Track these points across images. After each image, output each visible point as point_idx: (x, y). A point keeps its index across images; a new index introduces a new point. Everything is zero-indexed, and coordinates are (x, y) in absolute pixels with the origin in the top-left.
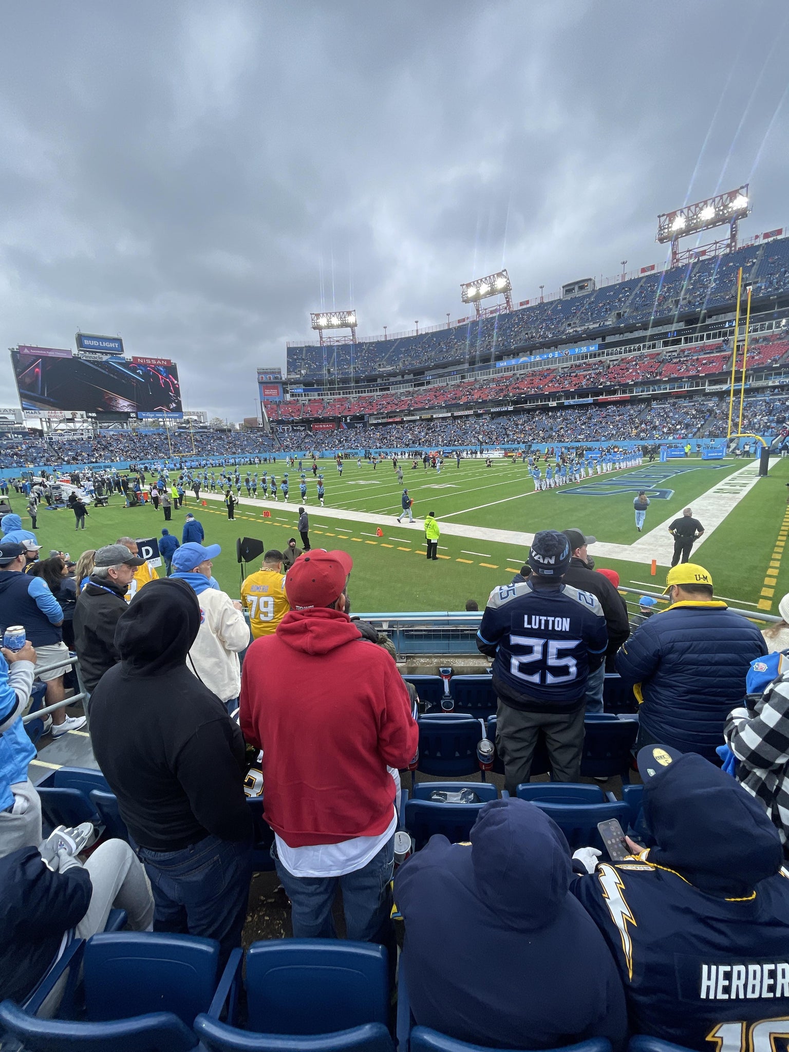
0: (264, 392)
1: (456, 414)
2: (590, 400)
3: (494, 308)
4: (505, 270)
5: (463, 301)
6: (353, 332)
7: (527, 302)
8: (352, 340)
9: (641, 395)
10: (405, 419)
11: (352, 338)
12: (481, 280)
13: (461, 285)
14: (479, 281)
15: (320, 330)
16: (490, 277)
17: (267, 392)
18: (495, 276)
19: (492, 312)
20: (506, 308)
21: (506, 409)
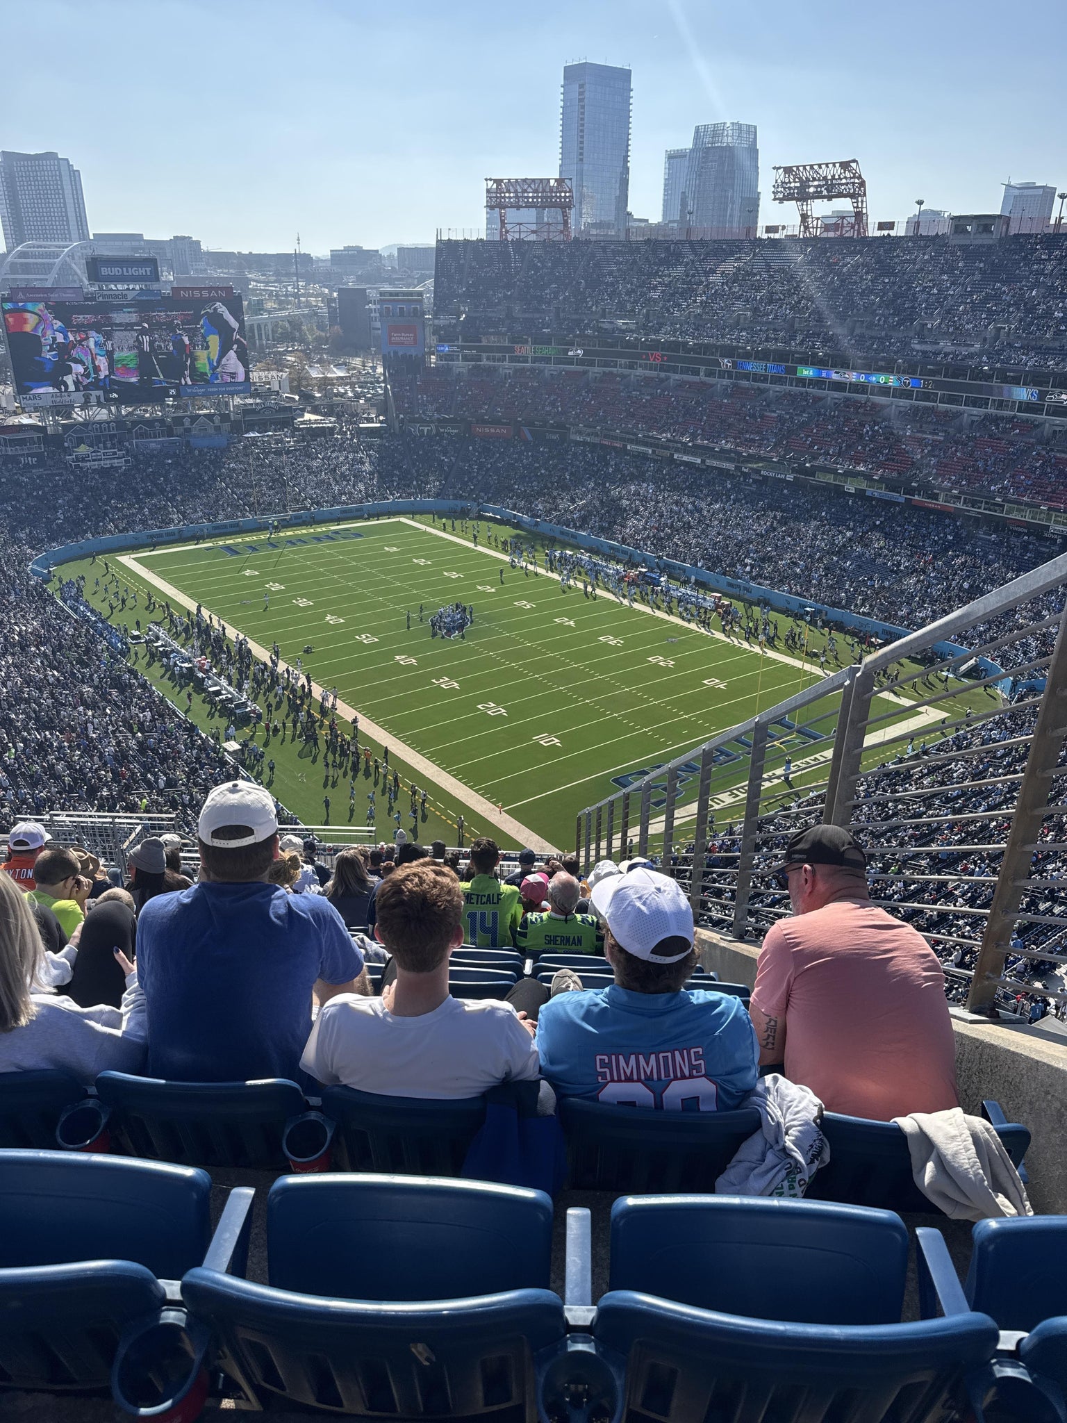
0: (390, 337)
1: (708, 462)
2: (901, 498)
3: (833, 221)
4: (854, 161)
5: (775, 199)
6: (564, 215)
7: (890, 225)
8: (562, 232)
9: (969, 511)
10: (629, 447)
11: (561, 227)
12: (812, 167)
13: (774, 168)
14: (808, 168)
15: (501, 209)
16: (827, 165)
17: (396, 337)
18: (837, 165)
19: (827, 228)
20: (853, 227)
21: (783, 476)
